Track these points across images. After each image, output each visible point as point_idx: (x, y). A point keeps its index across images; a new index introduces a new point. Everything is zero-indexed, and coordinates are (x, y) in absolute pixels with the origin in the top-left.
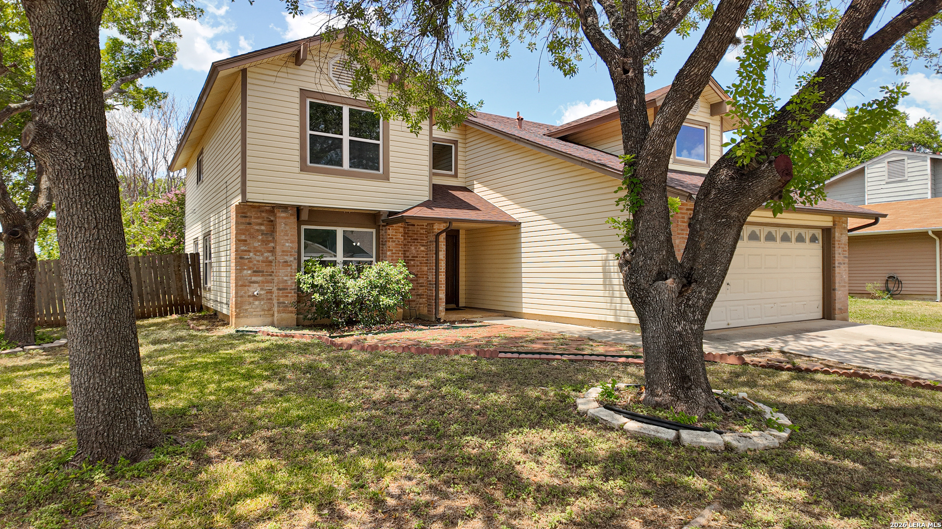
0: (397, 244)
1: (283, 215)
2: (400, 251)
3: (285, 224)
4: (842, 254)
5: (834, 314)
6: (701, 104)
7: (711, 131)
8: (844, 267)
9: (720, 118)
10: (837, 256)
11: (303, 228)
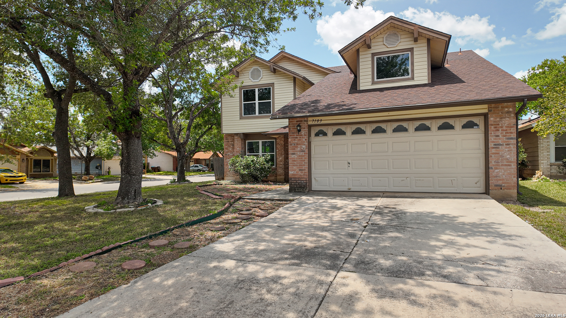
1: (236, 137)
3: (237, 141)
4: (504, 136)
5: (489, 190)
6: (402, 37)
7: (415, 53)
8: (506, 148)
9: (426, 41)
10: (491, 139)
11: (247, 141)
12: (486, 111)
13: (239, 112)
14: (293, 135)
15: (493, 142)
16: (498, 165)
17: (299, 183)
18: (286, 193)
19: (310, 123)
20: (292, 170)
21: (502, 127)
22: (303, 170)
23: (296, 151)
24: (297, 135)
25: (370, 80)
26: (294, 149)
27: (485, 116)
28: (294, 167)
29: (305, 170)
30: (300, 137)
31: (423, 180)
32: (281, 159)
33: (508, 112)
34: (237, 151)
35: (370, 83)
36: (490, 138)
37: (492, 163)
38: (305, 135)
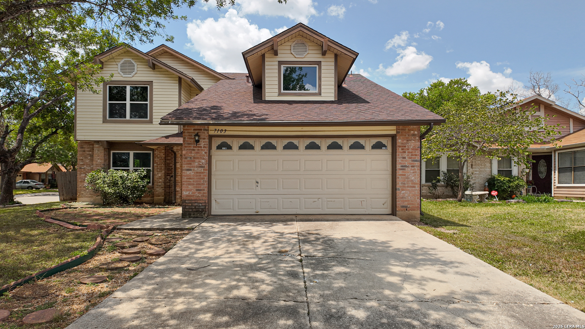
1: (97, 146)
3: (98, 151)
4: (410, 158)
5: (396, 211)
6: (310, 48)
7: (323, 67)
8: (411, 170)
9: (333, 56)
10: (399, 160)
11: (112, 152)
12: (394, 132)
13: (102, 113)
14: (190, 147)
15: (401, 163)
16: (404, 187)
17: (195, 206)
18: (175, 219)
19: (211, 133)
20: (187, 190)
21: (408, 149)
22: (201, 190)
23: (193, 167)
24: (194, 147)
25: (277, 90)
26: (191, 164)
27: (393, 138)
28: (190, 186)
29: (204, 190)
30: (199, 150)
31: (334, 201)
32: (160, 175)
33: (414, 135)
34: (98, 163)
35: (277, 94)
36: (397, 159)
37: (399, 185)
38: (204, 147)
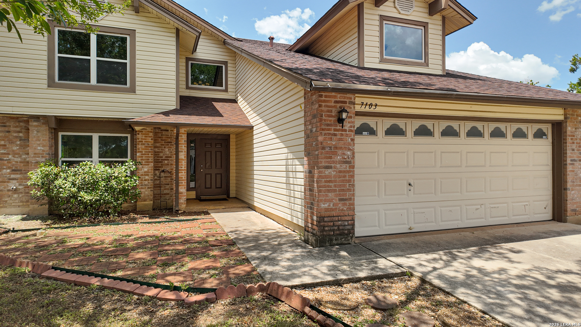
0: (146, 147)
1: (35, 123)
2: (150, 152)
4: (578, 150)
6: (417, 4)
7: (429, 31)
8: (579, 164)
9: (441, 19)
10: (569, 153)
11: (60, 134)
12: (560, 118)
13: (45, 72)
14: (329, 130)
15: (570, 157)
16: (574, 185)
17: (339, 226)
20: (326, 201)
21: (576, 139)
22: (346, 200)
23: (334, 162)
25: (378, 55)
26: (331, 158)
27: (553, 124)
28: (330, 194)
29: (350, 199)
30: (342, 135)
31: (498, 207)
32: (146, 170)
34: (37, 151)
35: (378, 60)
37: (569, 183)
38: (350, 131)
